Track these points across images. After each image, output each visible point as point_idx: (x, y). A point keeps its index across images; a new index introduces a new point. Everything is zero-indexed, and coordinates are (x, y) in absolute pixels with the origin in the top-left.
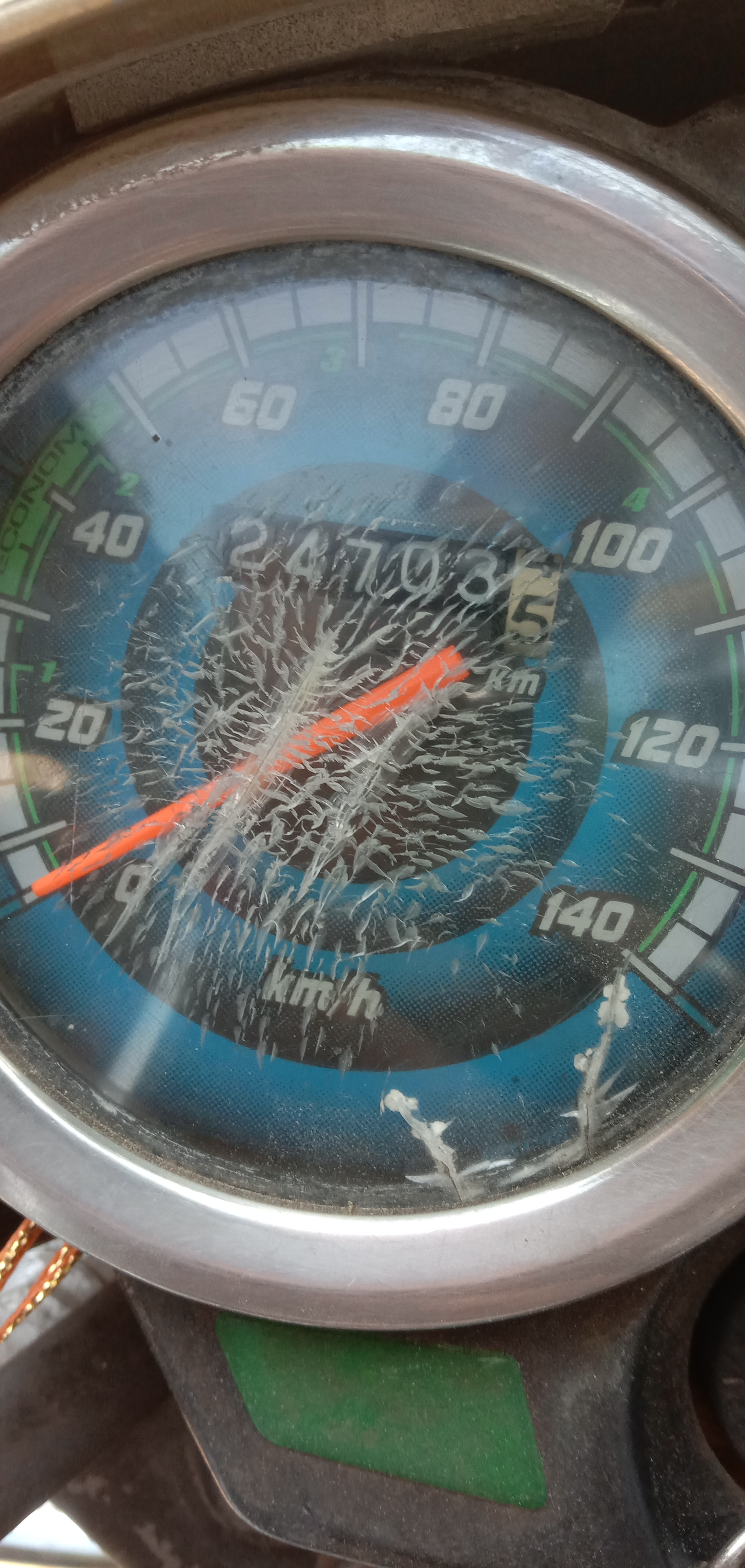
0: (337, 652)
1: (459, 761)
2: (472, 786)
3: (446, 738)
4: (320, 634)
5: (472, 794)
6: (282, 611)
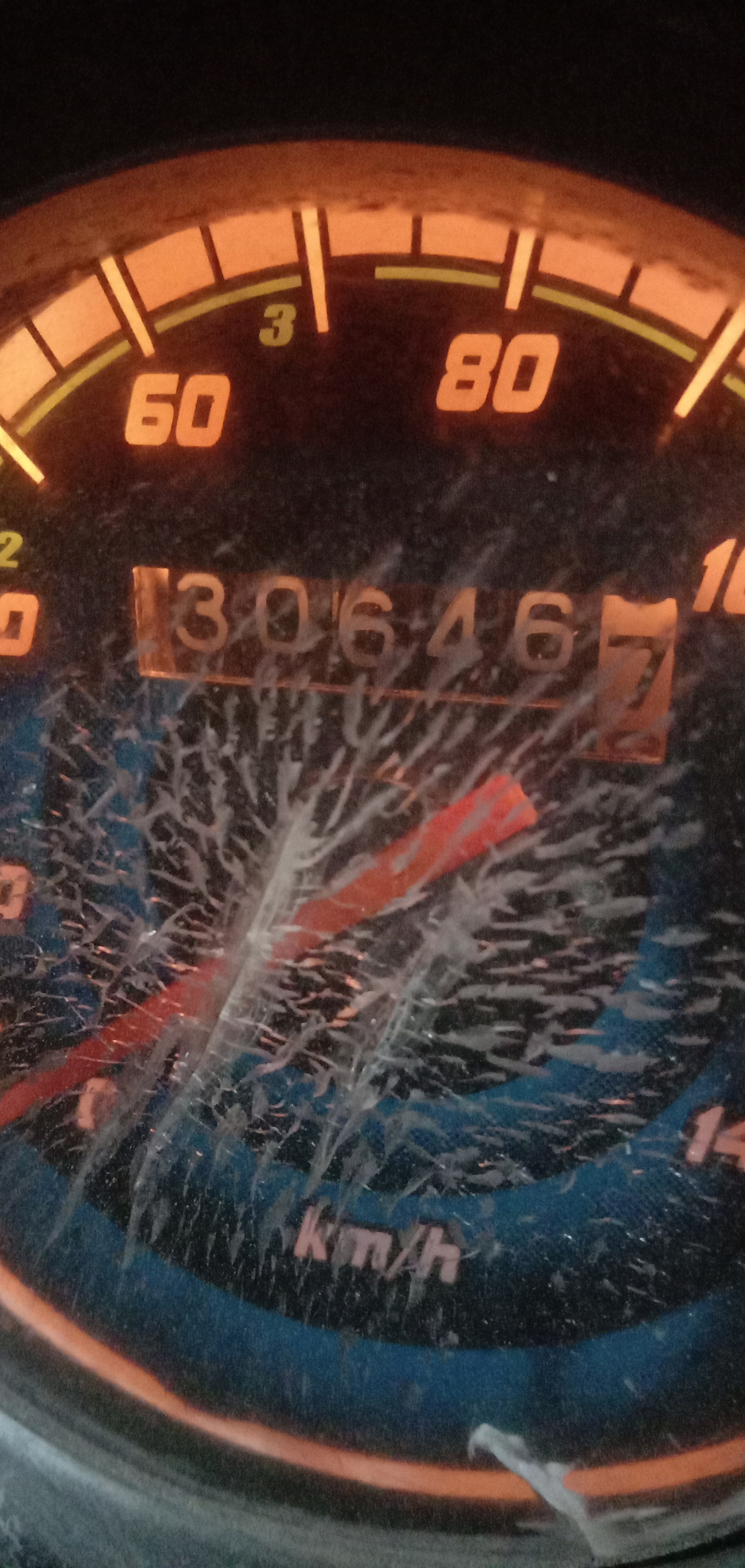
0: (317, 834)
1: (533, 992)
2: (555, 1028)
3: (506, 957)
4: (284, 812)
5: (558, 1040)
6: (221, 778)
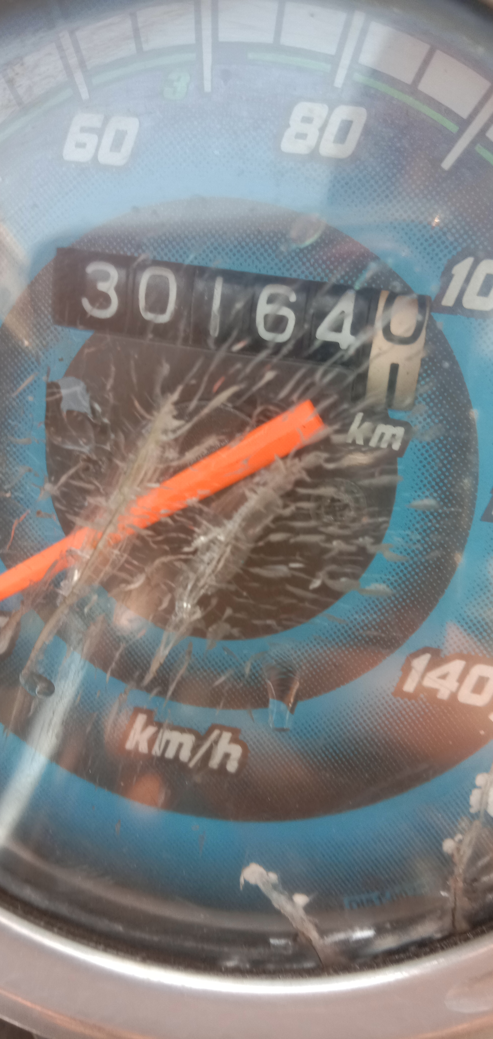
1: (317, 540)
2: (331, 566)
3: (302, 514)
5: (333, 575)
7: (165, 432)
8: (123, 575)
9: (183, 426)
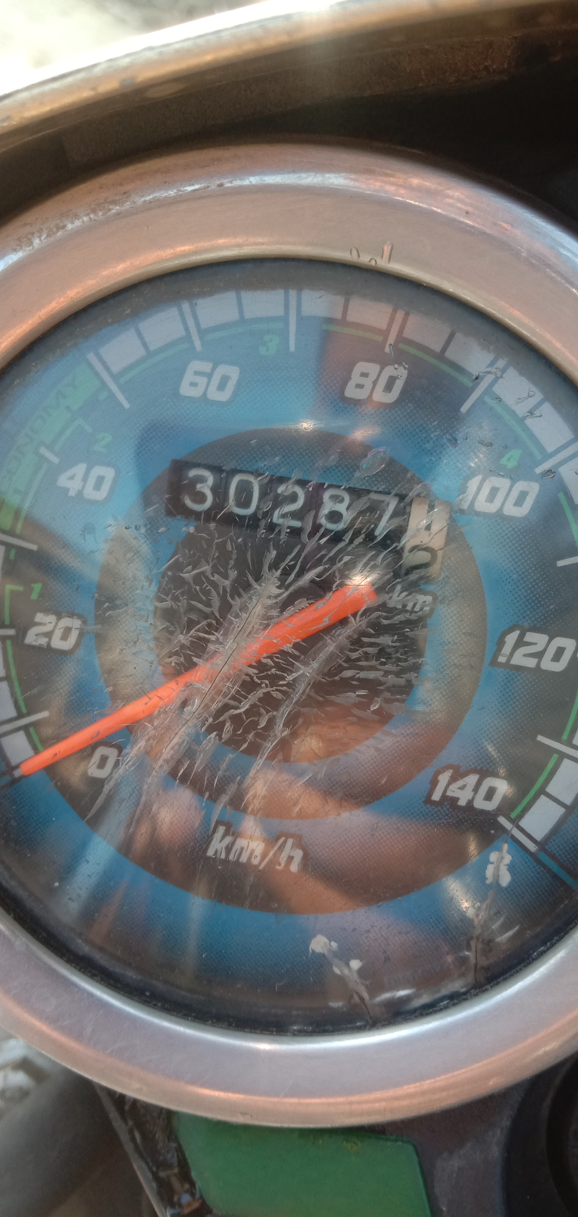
0: (279, 587)
1: (377, 675)
2: (387, 695)
3: (367, 656)
4: (266, 573)
6: (235, 554)
7: (269, 597)
8: (232, 703)
9: (283, 593)
